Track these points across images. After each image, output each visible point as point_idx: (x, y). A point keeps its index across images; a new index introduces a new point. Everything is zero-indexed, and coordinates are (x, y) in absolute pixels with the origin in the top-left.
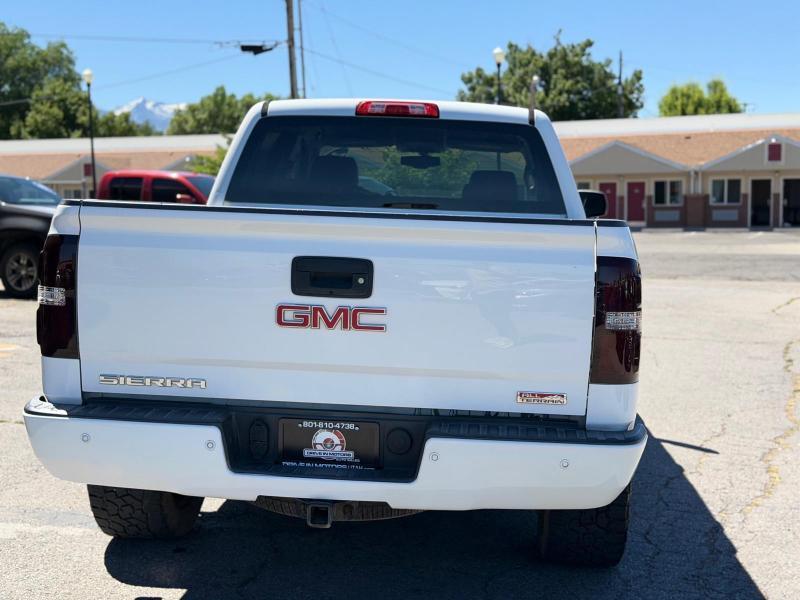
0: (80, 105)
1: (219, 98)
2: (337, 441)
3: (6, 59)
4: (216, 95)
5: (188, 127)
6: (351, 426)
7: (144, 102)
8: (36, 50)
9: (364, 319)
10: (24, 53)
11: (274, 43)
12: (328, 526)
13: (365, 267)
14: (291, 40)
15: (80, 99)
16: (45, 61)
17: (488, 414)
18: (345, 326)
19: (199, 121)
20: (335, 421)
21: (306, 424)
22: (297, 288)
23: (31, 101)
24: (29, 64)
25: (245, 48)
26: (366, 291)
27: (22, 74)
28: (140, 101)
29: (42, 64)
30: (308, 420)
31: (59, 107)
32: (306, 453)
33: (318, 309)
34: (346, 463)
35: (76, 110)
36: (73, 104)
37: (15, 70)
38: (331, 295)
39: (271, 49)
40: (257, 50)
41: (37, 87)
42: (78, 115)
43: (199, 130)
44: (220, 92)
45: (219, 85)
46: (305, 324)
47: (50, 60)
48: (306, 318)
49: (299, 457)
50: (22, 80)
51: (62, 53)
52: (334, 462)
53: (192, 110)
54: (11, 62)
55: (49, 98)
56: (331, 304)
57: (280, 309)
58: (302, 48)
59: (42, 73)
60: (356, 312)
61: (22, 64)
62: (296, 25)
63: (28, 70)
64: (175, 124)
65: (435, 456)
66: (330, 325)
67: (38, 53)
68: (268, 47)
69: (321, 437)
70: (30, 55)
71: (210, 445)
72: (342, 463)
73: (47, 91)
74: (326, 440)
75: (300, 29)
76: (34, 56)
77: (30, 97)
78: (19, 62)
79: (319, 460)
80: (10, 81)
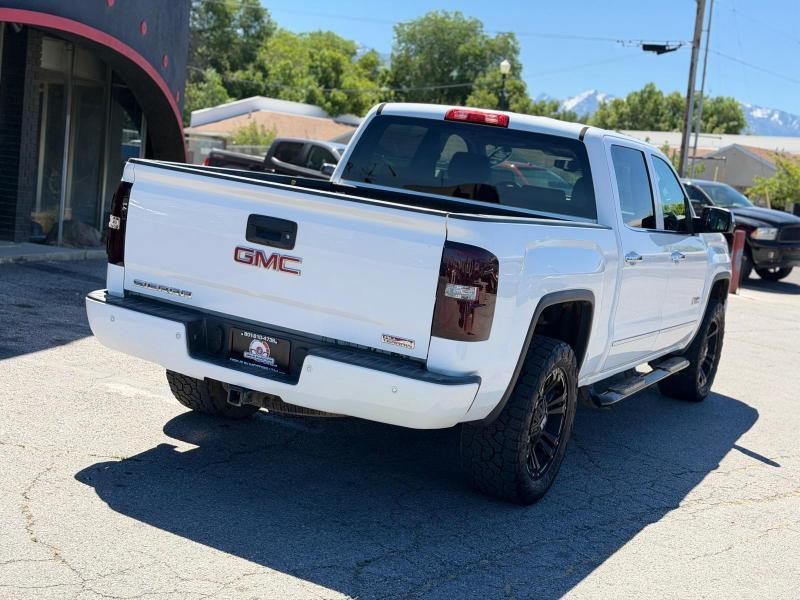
0: (514, 93)
1: (646, 95)
2: (265, 350)
3: (457, 47)
4: (643, 92)
5: (609, 121)
6: (273, 340)
7: (596, 93)
8: (486, 39)
9: (288, 264)
10: (475, 41)
11: (678, 44)
12: (239, 405)
13: (292, 227)
14: (697, 42)
15: (515, 88)
16: (493, 51)
17: (369, 348)
18: (275, 268)
19: (621, 115)
20: (264, 335)
21: (246, 334)
22: (249, 237)
23: (474, 87)
24: (478, 52)
25: (647, 48)
26: (290, 245)
27: (471, 60)
28: (592, 92)
29: (489, 52)
30: (248, 331)
31: (496, 94)
32: (246, 354)
33: (259, 254)
34: (269, 366)
35: (511, 96)
36: (508, 92)
37: (464, 58)
38: (268, 244)
39: (674, 50)
40: (660, 50)
41: (481, 74)
42: (511, 101)
43: (619, 126)
44: (648, 89)
45: (649, 82)
46: (250, 263)
47: (496, 49)
48: (252, 258)
49: (241, 357)
50: (470, 66)
51: (509, 43)
52: (262, 364)
53: (617, 105)
54: (462, 49)
55: (489, 85)
56: (268, 251)
57: (237, 249)
58: (707, 50)
59: (488, 61)
60: (282, 258)
61: (471, 51)
62: (705, 26)
63: (476, 56)
64: (598, 117)
65: (310, 368)
66: (266, 265)
67: (487, 42)
68: (671, 48)
69: (255, 345)
70: (480, 44)
71: (178, 336)
72: (266, 365)
73: (489, 78)
74: (258, 348)
75: (708, 31)
76: (483, 45)
77: (473, 82)
78: (469, 49)
79: (252, 361)
80: (459, 67)
